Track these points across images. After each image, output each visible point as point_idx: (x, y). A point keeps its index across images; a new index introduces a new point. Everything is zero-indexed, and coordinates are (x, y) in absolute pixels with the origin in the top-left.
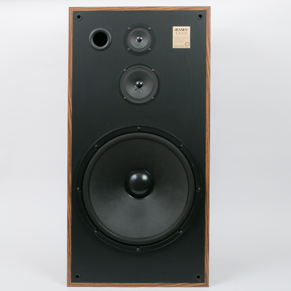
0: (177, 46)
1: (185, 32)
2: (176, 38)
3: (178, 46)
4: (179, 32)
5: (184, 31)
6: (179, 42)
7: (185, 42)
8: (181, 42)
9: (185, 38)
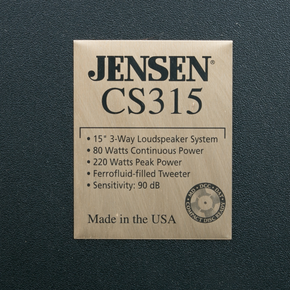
0: (111, 220)
1: (185, 88)
2: (106, 143)
3: (125, 220)
4: (127, 86)
5: (175, 85)
6: (134, 180)
7: (186, 184)
8: (149, 180)
9: (189, 145)
